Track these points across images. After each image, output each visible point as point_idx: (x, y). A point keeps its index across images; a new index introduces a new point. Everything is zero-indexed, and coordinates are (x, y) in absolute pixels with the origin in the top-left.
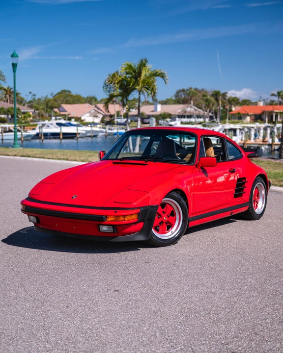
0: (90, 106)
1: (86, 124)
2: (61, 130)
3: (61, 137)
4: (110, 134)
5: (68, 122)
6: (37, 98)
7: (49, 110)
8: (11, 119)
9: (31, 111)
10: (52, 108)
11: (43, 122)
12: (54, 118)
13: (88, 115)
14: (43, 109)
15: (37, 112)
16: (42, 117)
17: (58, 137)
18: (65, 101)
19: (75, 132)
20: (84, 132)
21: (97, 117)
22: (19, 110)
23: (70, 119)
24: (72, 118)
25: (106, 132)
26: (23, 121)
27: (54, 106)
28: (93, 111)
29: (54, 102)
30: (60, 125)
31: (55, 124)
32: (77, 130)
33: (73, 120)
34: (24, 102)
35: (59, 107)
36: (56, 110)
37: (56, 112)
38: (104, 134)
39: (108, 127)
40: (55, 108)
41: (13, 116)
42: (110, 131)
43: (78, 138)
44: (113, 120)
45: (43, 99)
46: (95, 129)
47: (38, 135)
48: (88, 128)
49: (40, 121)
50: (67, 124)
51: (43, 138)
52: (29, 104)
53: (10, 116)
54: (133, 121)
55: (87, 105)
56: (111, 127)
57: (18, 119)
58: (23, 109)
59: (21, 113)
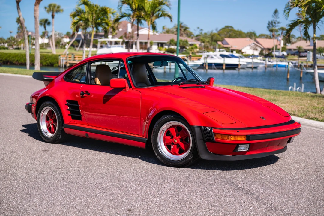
0: (250, 40)
1: (248, 56)
2: (224, 61)
3: (224, 67)
4: (269, 66)
5: (231, 53)
6: (203, 32)
7: (213, 43)
8: (180, 50)
9: (198, 43)
10: (216, 41)
11: (208, 54)
12: (218, 50)
13: (248, 48)
14: (208, 42)
15: (203, 44)
16: (207, 49)
17: (221, 67)
18: (228, 36)
19: (237, 63)
20: (245, 64)
21: (257, 50)
22: (187, 42)
23: (232, 51)
24: (234, 50)
25: (266, 64)
27: (218, 39)
28: (253, 45)
29: (218, 36)
30: (223, 56)
31: (218, 55)
32: (239, 61)
33: (235, 52)
34: (192, 36)
35: (222, 41)
36: (220, 43)
37: (219, 45)
38: (264, 66)
39: (267, 59)
40: (219, 41)
41: (183, 47)
42: (270, 63)
43: (239, 69)
44: (271, 53)
45: (209, 34)
46: (255, 61)
47: (203, 65)
48: (249, 60)
49: (204, 52)
50: (230, 56)
51: (207, 68)
52: (196, 38)
53: (179, 48)
54: (290, 54)
55: (248, 39)
56: (270, 60)
57: (186, 50)
58: (191, 41)
59: (188, 45)
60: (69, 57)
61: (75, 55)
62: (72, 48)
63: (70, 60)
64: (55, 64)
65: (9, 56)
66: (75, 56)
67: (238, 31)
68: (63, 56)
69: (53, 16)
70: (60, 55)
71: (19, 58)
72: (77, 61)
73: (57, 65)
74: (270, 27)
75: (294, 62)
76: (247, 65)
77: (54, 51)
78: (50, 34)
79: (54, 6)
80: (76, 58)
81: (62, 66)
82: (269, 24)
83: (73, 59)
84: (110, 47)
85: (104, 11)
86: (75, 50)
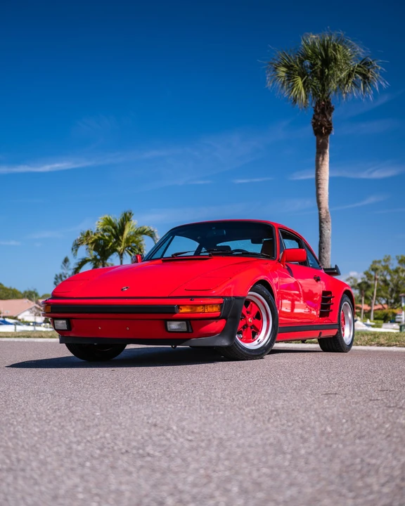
0: (30, 301)
1: (28, 324)
5: (2, 319)
21: (39, 315)
28: (35, 308)
32: (15, 330)
46: (38, 328)
50: (1, 323)
55: (26, 301)
67: (10, 289)
74: (58, 282)
82: (56, 279)
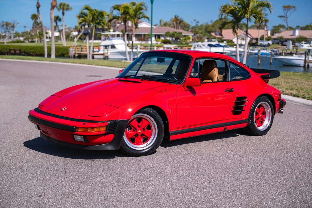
0: (240, 30)
2: (210, 49)
4: (251, 54)
6: (199, 24)
7: (207, 34)
8: (174, 41)
9: (191, 35)
10: (210, 32)
11: (197, 44)
12: (206, 40)
14: (202, 33)
15: (196, 35)
16: (201, 40)
19: (222, 52)
21: (244, 39)
22: (181, 33)
23: (222, 41)
24: (225, 40)
26: (184, 43)
27: (212, 31)
28: (243, 35)
29: (212, 27)
30: (211, 46)
31: (206, 45)
32: (224, 50)
33: (225, 42)
35: (215, 32)
36: (213, 34)
40: (213, 32)
41: (177, 39)
42: (253, 52)
45: (204, 25)
48: (234, 49)
49: (194, 43)
50: (216, 46)
52: (192, 30)
53: (174, 39)
57: (180, 41)
58: (184, 33)
59: (182, 36)
60: (78, 49)
61: (82, 46)
62: (80, 40)
63: (78, 51)
64: (66, 54)
65: (27, 48)
66: (83, 48)
68: (72, 48)
69: (63, 14)
70: (69, 47)
71: (35, 50)
72: (84, 51)
73: (67, 55)
75: (276, 50)
76: (231, 53)
77: (64, 43)
78: (61, 28)
79: (64, 5)
80: (83, 49)
81: (72, 56)
83: (81, 50)
84: (111, 40)
85: (101, 14)
86: (83, 42)
